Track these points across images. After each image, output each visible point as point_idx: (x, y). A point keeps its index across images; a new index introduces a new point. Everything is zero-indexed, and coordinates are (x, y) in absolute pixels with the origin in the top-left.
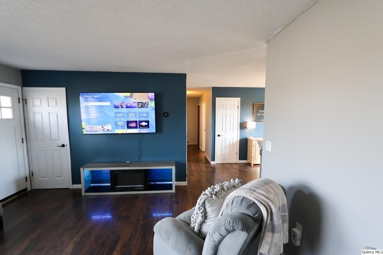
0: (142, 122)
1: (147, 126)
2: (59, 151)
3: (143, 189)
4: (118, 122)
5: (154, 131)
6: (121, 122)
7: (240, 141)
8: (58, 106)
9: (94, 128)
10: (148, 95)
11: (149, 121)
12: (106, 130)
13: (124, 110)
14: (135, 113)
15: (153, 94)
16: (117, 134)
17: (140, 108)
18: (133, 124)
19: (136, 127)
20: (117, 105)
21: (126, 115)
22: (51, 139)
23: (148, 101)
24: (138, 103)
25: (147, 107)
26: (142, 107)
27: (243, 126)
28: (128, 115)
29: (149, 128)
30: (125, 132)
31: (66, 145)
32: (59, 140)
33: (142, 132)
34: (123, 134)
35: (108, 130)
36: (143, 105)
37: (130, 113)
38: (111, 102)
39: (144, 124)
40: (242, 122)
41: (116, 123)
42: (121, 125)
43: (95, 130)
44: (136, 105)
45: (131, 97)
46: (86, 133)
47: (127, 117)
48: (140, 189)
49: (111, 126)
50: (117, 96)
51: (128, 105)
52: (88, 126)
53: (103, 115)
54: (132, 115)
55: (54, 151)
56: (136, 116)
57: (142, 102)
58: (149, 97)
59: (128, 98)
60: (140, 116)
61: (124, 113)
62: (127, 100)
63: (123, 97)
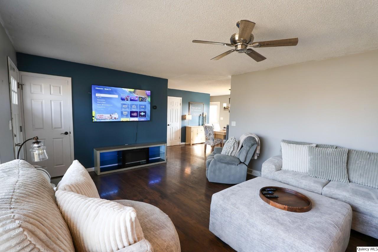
0: (141, 112)
1: (144, 116)
2: (61, 139)
3: (146, 163)
4: (124, 112)
5: (149, 119)
6: (126, 112)
7: (182, 128)
8: (62, 94)
9: (103, 117)
10: (146, 92)
11: (146, 112)
12: (113, 118)
13: (129, 102)
14: (136, 105)
15: (150, 91)
16: (122, 121)
17: (140, 101)
18: (134, 114)
19: (137, 117)
20: (123, 98)
21: (130, 107)
22: (52, 127)
23: (146, 96)
24: (139, 97)
25: (145, 101)
26: (142, 101)
27: (183, 118)
28: (131, 106)
29: (146, 117)
30: (128, 120)
31: (70, 132)
32: (61, 128)
33: (141, 120)
34: (127, 121)
35: (115, 118)
36: (142, 100)
37: (133, 105)
38: (119, 95)
39: (142, 114)
40: (183, 115)
41: (122, 113)
42: (126, 114)
43: (104, 118)
44: (137, 99)
45: (134, 92)
46: (96, 120)
47: (131, 108)
48: (144, 163)
49: (118, 115)
50: (124, 91)
51: (132, 99)
52: (98, 115)
53: (112, 105)
54: (134, 106)
55: (55, 140)
56: (137, 108)
57: (142, 97)
58: (147, 94)
59: (132, 93)
60: (140, 108)
61: (129, 104)
62: (131, 94)
63: (128, 92)
